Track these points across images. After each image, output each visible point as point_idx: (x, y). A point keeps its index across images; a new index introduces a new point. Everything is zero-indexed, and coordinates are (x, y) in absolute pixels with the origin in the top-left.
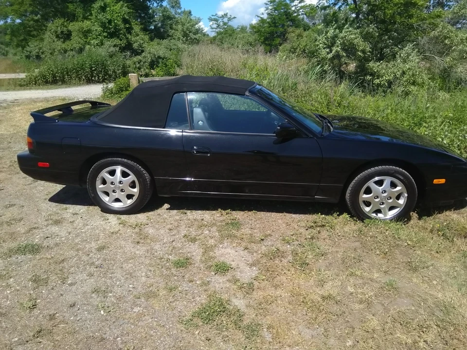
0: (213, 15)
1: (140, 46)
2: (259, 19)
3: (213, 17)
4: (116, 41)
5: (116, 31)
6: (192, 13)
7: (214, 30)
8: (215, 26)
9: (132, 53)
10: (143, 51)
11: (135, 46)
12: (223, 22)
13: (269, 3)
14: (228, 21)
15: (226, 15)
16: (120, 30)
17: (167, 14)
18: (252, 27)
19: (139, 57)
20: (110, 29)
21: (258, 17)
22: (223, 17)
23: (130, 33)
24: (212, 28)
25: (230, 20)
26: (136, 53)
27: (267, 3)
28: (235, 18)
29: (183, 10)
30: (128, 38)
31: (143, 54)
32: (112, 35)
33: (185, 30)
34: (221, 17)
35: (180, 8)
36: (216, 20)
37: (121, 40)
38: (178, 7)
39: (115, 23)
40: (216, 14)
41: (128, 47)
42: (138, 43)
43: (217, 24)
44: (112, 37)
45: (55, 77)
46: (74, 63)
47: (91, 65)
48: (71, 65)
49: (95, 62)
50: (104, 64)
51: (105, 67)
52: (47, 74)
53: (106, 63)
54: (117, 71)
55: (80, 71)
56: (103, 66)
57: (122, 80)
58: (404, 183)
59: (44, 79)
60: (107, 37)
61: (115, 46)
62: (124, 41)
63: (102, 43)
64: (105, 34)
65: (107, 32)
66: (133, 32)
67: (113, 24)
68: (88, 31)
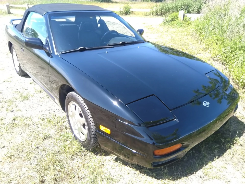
45: (162, 12)
46: (173, 5)
47: (181, 6)
48: (171, 6)
49: (184, 4)
50: (189, 5)
51: (189, 8)
52: (158, 10)
53: (190, 5)
54: (195, 10)
55: (175, 9)
56: (188, 7)
57: (174, 14)
58: (85, 116)
59: (157, 13)
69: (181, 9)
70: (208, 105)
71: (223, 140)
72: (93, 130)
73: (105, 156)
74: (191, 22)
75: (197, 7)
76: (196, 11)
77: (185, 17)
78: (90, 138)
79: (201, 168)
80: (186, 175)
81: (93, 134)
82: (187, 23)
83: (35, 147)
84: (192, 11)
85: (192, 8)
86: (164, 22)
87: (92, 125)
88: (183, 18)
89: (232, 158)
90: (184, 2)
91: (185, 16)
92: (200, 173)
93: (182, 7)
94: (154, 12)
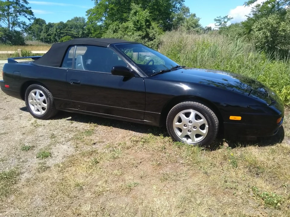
0: (217, 17)
1: (154, 35)
2: (247, 17)
3: (217, 19)
4: (140, 33)
5: (141, 27)
6: (196, 16)
7: (217, 26)
8: (218, 24)
9: (149, 39)
10: (155, 38)
11: (151, 35)
12: (224, 21)
13: (255, 7)
14: (228, 20)
15: (227, 17)
16: (143, 26)
17: (180, 17)
18: (243, 23)
19: (152, 42)
20: (138, 25)
21: (247, 16)
22: (224, 18)
23: (149, 28)
24: (216, 26)
25: (229, 20)
26: (151, 39)
27: (254, 7)
28: (232, 18)
29: (191, 14)
30: (147, 31)
31: (155, 40)
32: (139, 29)
33: (188, 25)
34: (223, 18)
35: (189, 13)
36: (219, 20)
37: (143, 32)
38: (188, 12)
39: (140, 22)
40: (220, 16)
41: (147, 36)
42: (153, 34)
43: (220, 23)
44: (138, 31)
60: (136, 30)
61: (140, 35)
62: (145, 33)
63: (133, 34)
64: (135, 29)
65: (135, 27)
66: (151, 27)
67: (139, 23)
68: (127, 27)
81: (217, 128)
88: (138, 57)
91: (140, 55)
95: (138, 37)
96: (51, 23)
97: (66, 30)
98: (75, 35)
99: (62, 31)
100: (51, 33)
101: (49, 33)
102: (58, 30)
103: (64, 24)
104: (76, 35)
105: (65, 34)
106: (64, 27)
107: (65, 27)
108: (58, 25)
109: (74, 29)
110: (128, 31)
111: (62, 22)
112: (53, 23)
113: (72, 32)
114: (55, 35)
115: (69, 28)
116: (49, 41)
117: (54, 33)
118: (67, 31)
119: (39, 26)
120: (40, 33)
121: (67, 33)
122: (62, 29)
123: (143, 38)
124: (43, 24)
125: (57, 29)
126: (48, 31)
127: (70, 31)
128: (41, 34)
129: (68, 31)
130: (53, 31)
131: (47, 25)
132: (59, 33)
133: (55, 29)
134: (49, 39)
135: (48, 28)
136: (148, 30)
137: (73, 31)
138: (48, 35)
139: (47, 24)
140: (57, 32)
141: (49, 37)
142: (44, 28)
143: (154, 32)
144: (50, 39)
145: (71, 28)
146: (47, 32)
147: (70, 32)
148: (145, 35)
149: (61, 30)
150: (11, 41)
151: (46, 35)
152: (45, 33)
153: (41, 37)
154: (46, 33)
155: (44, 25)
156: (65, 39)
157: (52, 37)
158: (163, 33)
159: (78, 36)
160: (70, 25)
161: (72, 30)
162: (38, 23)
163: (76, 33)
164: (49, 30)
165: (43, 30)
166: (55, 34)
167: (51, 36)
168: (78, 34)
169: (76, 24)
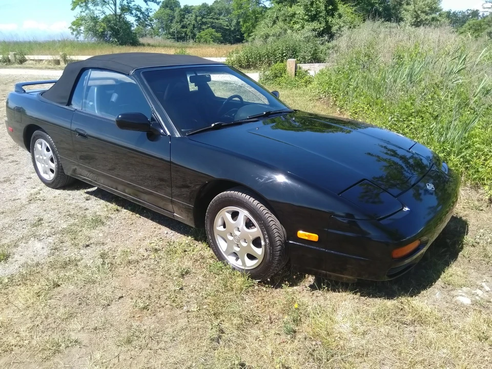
1: (340, 28)
4: (315, 25)
5: (317, 14)
7: (486, 10)
8: (489, 5)
9: (330, 37)
11: (334, 29)
16: (320, 12)
20: (311, 11)
23: (333, 15)
26: (334, 37)
30: (328, 21)
32: (313, 18)
33: (417, 9)
37: (320, 23)
39: (317, 4)
41: (327, 30)
42: (338, 26)
44: (312, 21)
45: (248, 61)
46: (267, 49)
47: (283, 50)
48: (265, 51)
49: (287, 48)
50: (295, 49)
51: (296, 53)
52: (242, 58)
53: (298, 48)
54: (306, 57)
55: (271, 56)
56: (294, 51)
57: (278, 66)
58: (259, 224)
59: (239, 63)
60: (308, 21)
61: (314, 30)
62: (323, 25)
63: (303, 27)
64: (306, 17)
65: (306, 15)
66: (336, 14)
67: (314, 6)
68: (294, 15)
69: (282, 55)
70: (433, 188)
71: (448, 241)
72: (278, 243)
73: (291, 286)
74: (310, 78)
75: (310, 52)
76: (309, 58)
77: (298, 70)
78: (273, 257)
79: (439, 277)
80: (425, 288)
81: (278, 250)
82: (303, 81)
83: (178, 289)
84: (301, 59)
85: (302, 54)
86: (262, 80)
87: (276, 236)
88: (295, 71)
89: (469, 261)
90: (287, 43)
91: (298, 68)
92: (439, 283)
93: (283, 53)
94: (234, 62)
95: (310, 34)
96: (188, 7)
97: (211, 18)
98: (225, 27)
99: (204, 20)
100: (188, 23)
101: (184, 23)
102: (199, 18)
103: (208, 8)
104: (227, 26)
105: (209, 25)
106: (208, 13)
107: (210, 13)
108: (200, 9)
109: (224, 16)
110: (293, 23)
111: (206, 3)
112: (192, 6)
113: (221, 21)
114: (194, 27)
115: (215, 13)
116: (184, 37)
117: (193, 23)
118: (212, 20)
119: (170, 11)
120: (171, 22)
121: (213, 23)
122: (205, 16)
123: (321, 34)
124: (176, 7)
125: (197, 16)
126: (183, 20)
127: (217, 19)
128: (172, 25)
129: (214, 19)
130: (190, 19)
131: (181, 10)
132: (200, 23)
133: (194, 16)
134: (184, 34)
135: (184, 15)
136: (330, 19)
137: (222, 19)
138: (183, 27)
139: (182, 7)
140: (196, 21)
141: (185, 30)
142: (176, 14)
143: (340, 23)
144: (186, 33)
145: (220, 14)
146: (181, 21)
147: (217, 21)
148: (324, 29)
149: (203, 18)
150: (117, 38)
151: (180, 26)
152: (178, 22)
153: (171, 30)
154: (179, 24)
155: (177, 10)
156: (207, 34)
157: (188, 30)
158: (362, 25)
159: (230, 29)
160: (218, 9)
161: (221, 17)
162: (169, 6)
163: (227, 23)
164: (184, 18)
165: (174, 18)
166: (194, 25)
167: (187, 28)
168: (230, 24)
169: (227, 6)
